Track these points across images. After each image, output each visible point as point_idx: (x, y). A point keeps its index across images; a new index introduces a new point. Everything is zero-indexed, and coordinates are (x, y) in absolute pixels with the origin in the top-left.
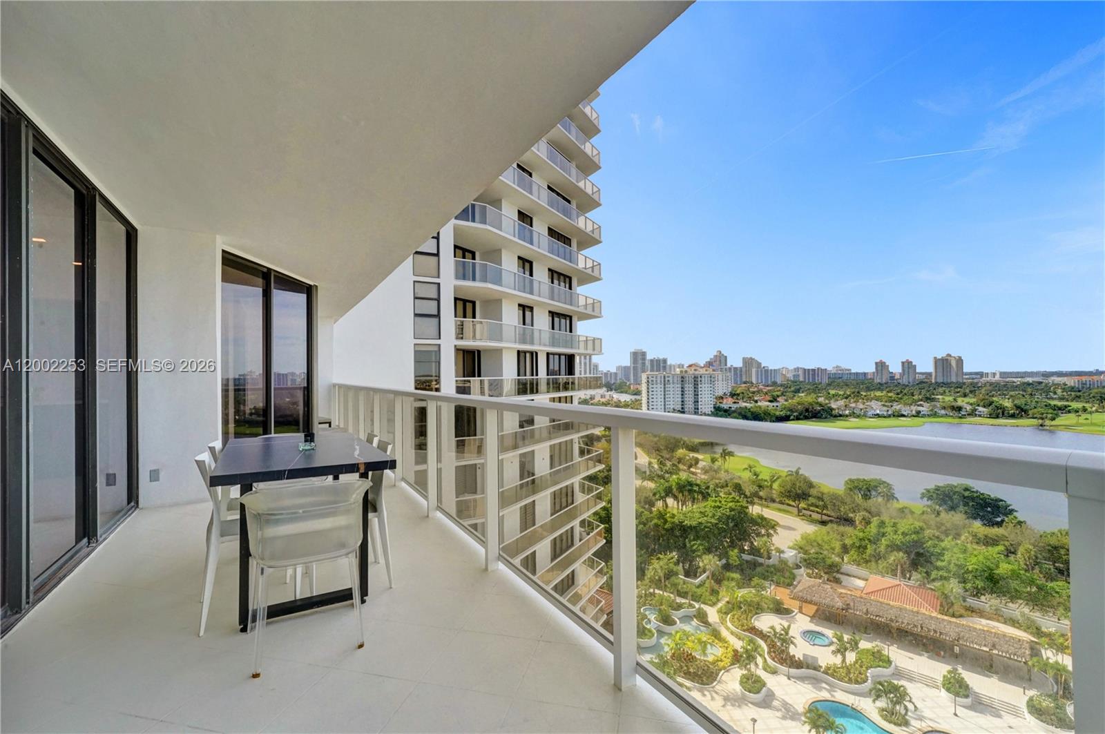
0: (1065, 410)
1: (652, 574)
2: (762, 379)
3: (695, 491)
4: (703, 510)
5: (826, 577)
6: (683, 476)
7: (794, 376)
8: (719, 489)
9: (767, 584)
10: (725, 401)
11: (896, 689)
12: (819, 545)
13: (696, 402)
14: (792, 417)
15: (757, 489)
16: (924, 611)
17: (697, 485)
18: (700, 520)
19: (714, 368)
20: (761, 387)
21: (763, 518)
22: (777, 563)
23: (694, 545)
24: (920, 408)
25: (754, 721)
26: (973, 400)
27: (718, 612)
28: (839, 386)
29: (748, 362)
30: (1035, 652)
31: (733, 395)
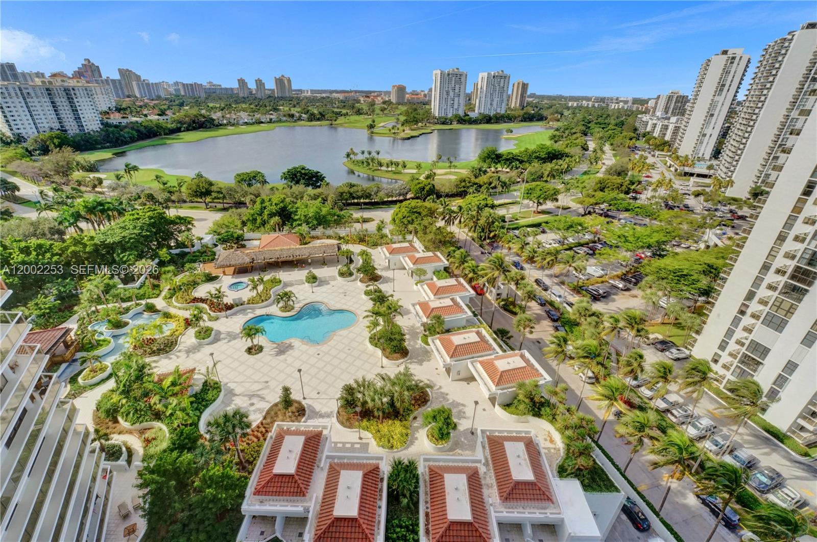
0: (339, 114)
1: (88, 295)
2: (145, 93)
3: (109, 209)
4: (123, 225)
5: (236, 246)
6: (90, 198)
7: (175, 90)
8: (133, 202)
9: (196, 265)
10: (112, 116)
11: (286, 294)
12: (227, 226)
13: (78, 119)
14: (182, 129)
15: (168, 195)
16: (292, 247)
17: (109, 203)
18: (122, 235)
19: (88, 79)
20: (146, 101)
21: (180, 218)
22: (200, 248)
23: (124, 257)
24: (272, 117)
25: (212, 354)
26: (299, 110)
27: (164, 299)
28: (214, 100)
29: (126, 74)
30: (339, 248)
31: (119, 110)
